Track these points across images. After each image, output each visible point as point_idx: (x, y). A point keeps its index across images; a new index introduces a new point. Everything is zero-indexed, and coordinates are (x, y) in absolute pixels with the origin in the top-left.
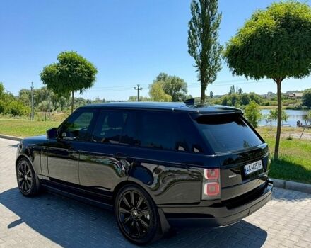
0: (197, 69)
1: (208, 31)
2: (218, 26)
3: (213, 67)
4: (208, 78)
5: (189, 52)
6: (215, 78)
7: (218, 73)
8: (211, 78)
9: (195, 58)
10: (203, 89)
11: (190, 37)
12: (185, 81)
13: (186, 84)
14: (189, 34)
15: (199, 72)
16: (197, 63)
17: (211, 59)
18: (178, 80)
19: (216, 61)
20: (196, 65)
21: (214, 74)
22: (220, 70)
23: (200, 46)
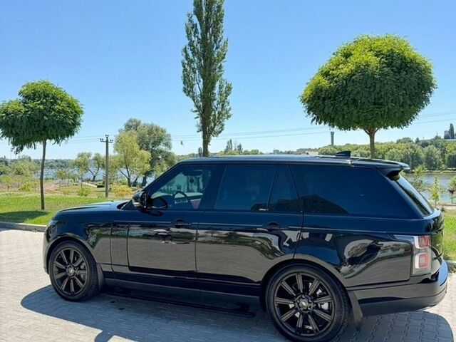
0: (196, 114)
1: (211, 64)
2: (223, 58)
3: (219, 113)
4: (213, 129)
5: (185, 90)
6: (222, 129)
7: (226, 122)
8: (217, 128)
9: (194, 100)
10: (206, 142)
11: (185, 70)
12: (168, 132)
13: (169, 135)
14: (184, 67)
15: (199, 120)
16: (197, 106)
17: (215, 102)
18: (157, 130)
19: (223, 105)
20: (196, 109)
21: (220, 122)
22: (229, 117)
23: (201, 84)
